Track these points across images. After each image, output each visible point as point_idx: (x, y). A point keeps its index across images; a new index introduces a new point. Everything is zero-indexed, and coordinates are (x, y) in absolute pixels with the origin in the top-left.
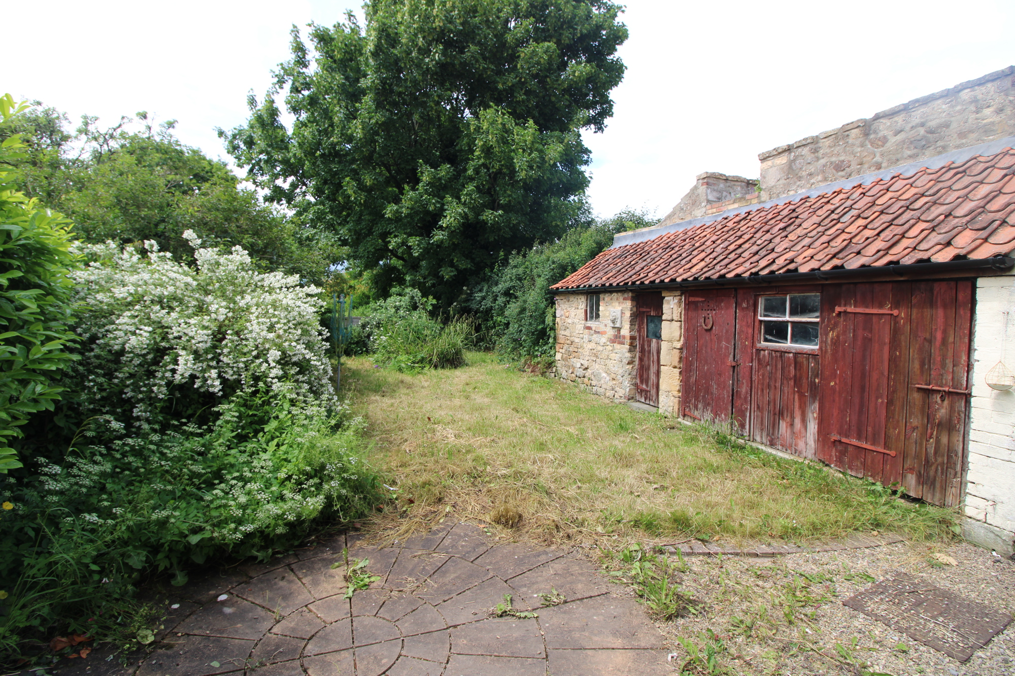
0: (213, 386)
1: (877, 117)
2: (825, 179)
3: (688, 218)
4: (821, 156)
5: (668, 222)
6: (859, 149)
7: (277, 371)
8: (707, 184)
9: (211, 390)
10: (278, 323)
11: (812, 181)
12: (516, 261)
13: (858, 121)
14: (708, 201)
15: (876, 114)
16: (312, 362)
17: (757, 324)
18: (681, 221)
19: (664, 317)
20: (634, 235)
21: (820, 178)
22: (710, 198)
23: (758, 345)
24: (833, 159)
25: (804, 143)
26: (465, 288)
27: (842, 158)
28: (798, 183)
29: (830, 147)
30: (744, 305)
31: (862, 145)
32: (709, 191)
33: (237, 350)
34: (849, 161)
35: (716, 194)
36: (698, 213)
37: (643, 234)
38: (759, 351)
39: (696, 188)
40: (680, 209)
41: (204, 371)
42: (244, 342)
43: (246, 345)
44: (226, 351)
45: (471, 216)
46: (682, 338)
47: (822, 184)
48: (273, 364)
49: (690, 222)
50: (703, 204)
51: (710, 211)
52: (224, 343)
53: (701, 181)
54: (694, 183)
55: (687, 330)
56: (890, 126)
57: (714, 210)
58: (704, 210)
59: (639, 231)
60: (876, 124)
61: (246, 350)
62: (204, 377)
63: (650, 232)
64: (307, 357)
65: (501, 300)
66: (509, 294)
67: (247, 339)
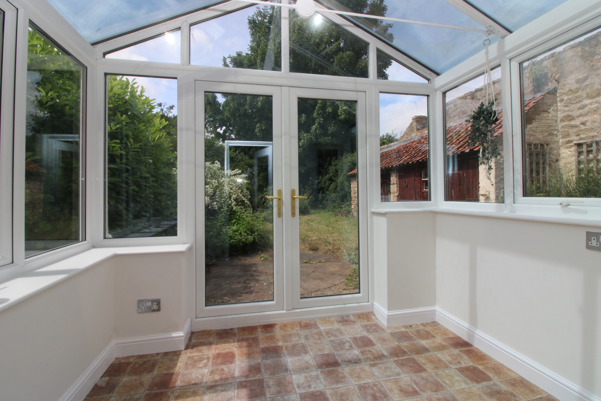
0: (215, 207)
1: (476, 91)
2: (459, 118)
3: (410, 138)
4: (458, 108)
5: (402, 140)
6: (471, 105)
7: (234, 203)
8: (417, 121)
9: (215, 208)
10: (233, 187)
11: (455, 119)
12: (335, 163)
13: (470, 92)
14: (418, 129)
15: (476, 90)
16: (245, 201)
17: (422, 182)
18: (407, 139)
19: (391, 183)
20: (387, 147)
21: (457, 117)
22: (418, 127)
23: (423, 191)
24: (462, 109)
25: (451, 102)
26: (311, 178)
27: (465, 109)
28: (450, 120)
29: (460, 104)
30: (417, 175)
31: (472, 103)
32: (418, 125)
33: (221, 197)
34: (467, 110)
35: (421, 126)
36: (413, 135)
37: (391, 146)
38: (423, 193)
39: (412, 124)
40: (406, 133)
41: (211, 203)
42: (222, 194)
43: (223, 195)
44: (217, 197)
45: (314, 139)
46: (398, 192)
47: (459, 120)
48: (233, 201)
49: (410, 139)
50: (415, 131)
51: (418, 134)
52: (216, 194)
53: (414, 120)
54: (411, 121)
55: (400, 188)
56: (481, 95)
57: (420, 133)
58: (415, 133)
59: (390, 144)
60: (476, 94)
61: (223, 196)
62: (212, 205)
63: (394, 145)
64: (244, 199)
65: (327, 183)
66: (331, 180)
67: (223, 193)
